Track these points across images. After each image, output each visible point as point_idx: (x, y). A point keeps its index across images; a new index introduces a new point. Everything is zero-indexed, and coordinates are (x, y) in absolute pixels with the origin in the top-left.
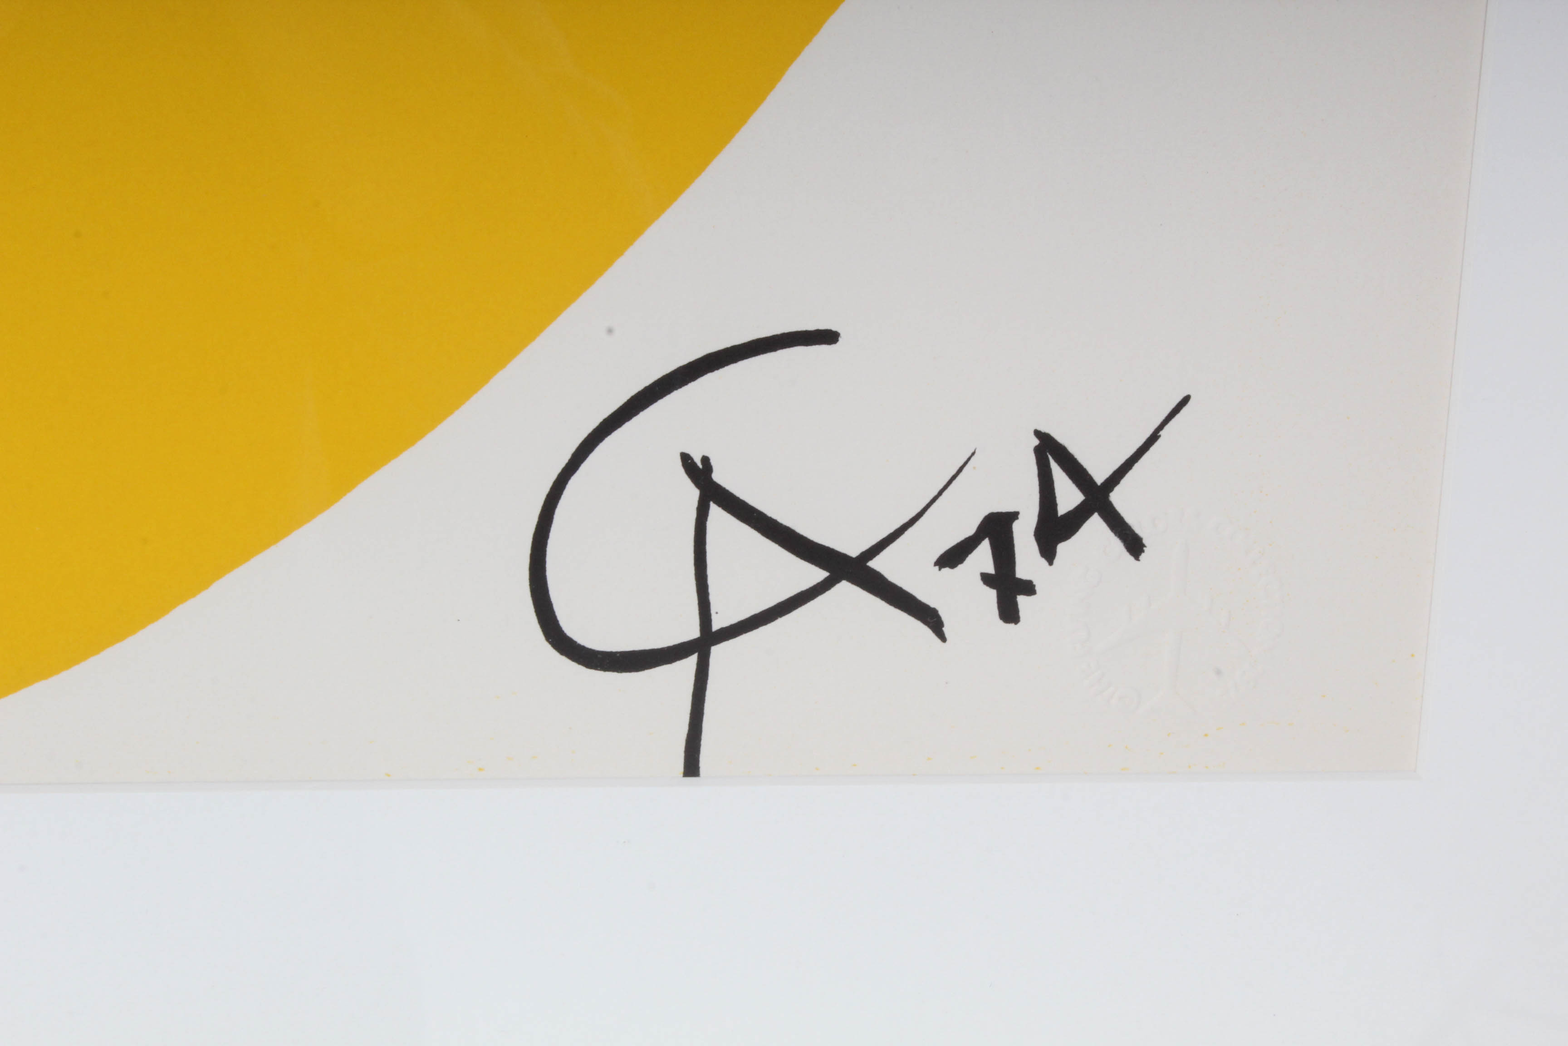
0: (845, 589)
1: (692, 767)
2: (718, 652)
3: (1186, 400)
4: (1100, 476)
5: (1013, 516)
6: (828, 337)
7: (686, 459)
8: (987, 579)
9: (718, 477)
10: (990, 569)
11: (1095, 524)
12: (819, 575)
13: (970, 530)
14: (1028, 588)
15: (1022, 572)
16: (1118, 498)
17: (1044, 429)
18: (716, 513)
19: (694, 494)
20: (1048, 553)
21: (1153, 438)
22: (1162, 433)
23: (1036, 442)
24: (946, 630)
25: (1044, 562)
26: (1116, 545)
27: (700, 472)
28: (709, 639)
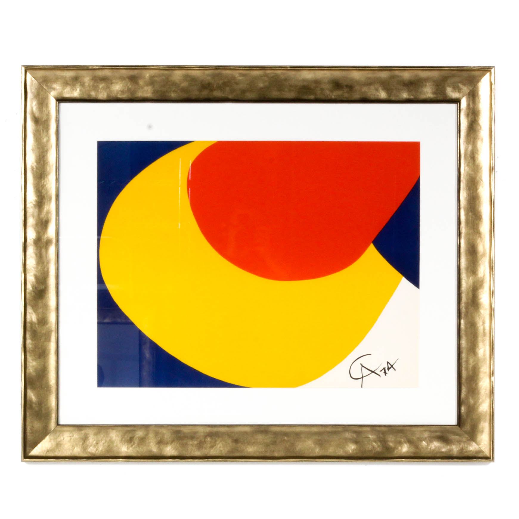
0: (373, 373)
1: (362, 387)
2: (363, 378)
3: (398, 359)
4: (392, 365)
5: (385, 368)
6: (370, 354)
7: (361, 364)
9: (363, 365)
11: (392, 368)
12: (371, 372)
13: (382, 369)
14: (387, 373)
15: (386, 372)
16: (393, 366)
17: (388, 361)
18: (363, 368)
19: (361, 366)
20: (388, 370)
21: (396, 362)
24: (381, 376)
26: (394, 370)
27: (361, 365)
28: (363, 377)
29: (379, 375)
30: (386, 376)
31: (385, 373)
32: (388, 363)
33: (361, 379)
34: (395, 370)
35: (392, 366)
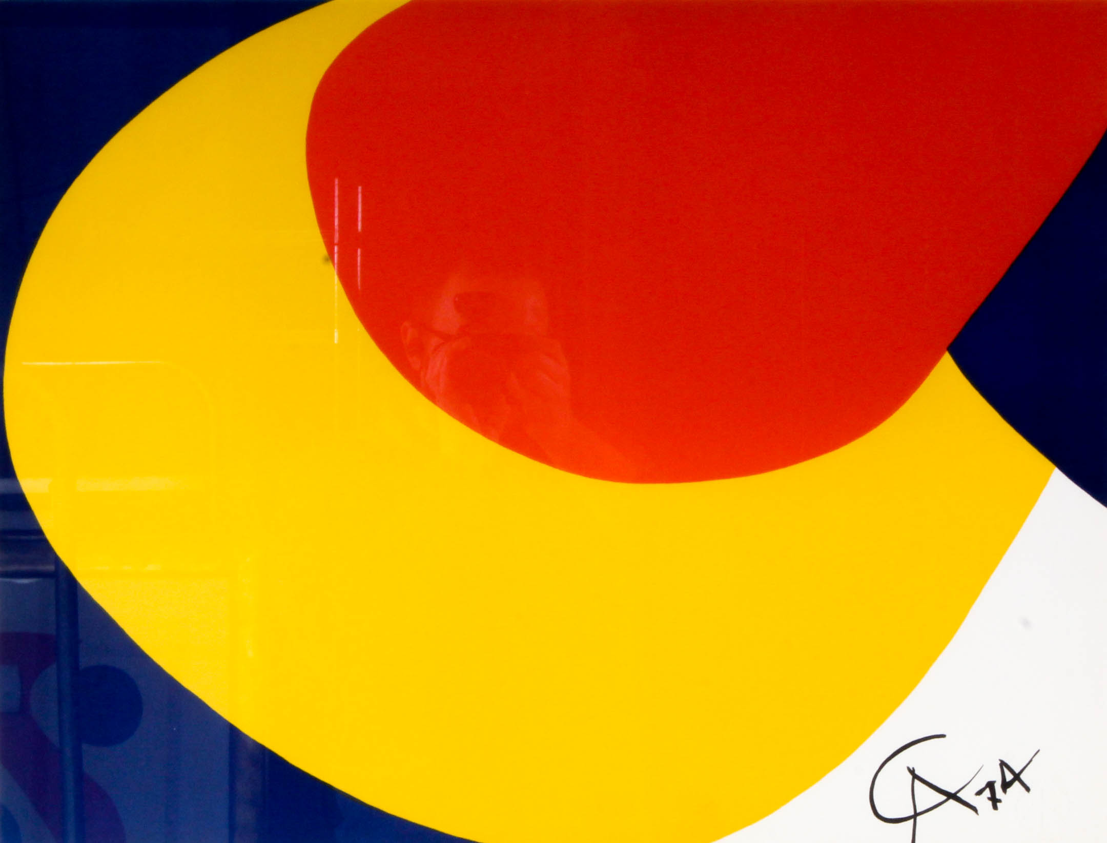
0: (951, 801)
2: (918, 818)
3: (1038, 751)
4: (1017, 771)
5: (994, 782)
6: (943, 736)
7: (909, 769)
8: (989, 799)
9: (917, 772)
10: (989, 796)
11: (1017, 783)
12: (944, 798)
13: (983, 785)
14: (1000, 801)
15: (998, 797)
16: (1022, 777)
17: (1002, 759)
18: (916, 781)
19: (910, 777)
20: (1004, 790)
21: (1031, 761)
22: (1033, 759)
23: (1000, 762)
24: (979, 812)
25: (1003, 794)
26: (1023, 789)
27: (912, 771)
28: (916, 815)
29: (974, 809)
30: (996, 811)
31: (995, 801)
32: (1003, 764)
33: (912, 821)
34: (1028, 789)
35: (1017, 777)
